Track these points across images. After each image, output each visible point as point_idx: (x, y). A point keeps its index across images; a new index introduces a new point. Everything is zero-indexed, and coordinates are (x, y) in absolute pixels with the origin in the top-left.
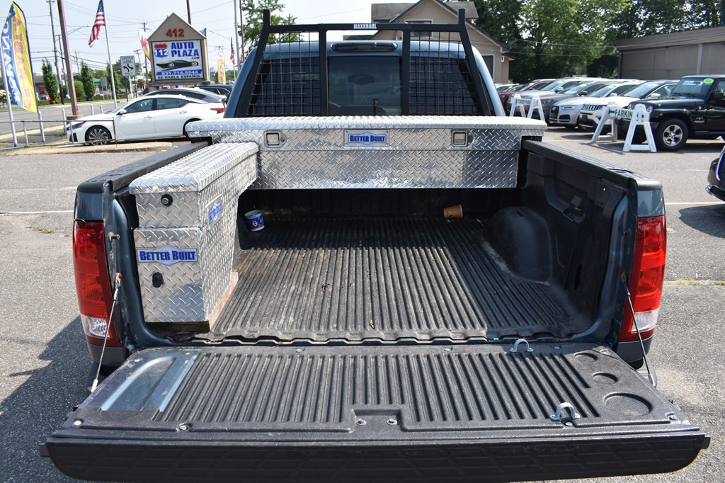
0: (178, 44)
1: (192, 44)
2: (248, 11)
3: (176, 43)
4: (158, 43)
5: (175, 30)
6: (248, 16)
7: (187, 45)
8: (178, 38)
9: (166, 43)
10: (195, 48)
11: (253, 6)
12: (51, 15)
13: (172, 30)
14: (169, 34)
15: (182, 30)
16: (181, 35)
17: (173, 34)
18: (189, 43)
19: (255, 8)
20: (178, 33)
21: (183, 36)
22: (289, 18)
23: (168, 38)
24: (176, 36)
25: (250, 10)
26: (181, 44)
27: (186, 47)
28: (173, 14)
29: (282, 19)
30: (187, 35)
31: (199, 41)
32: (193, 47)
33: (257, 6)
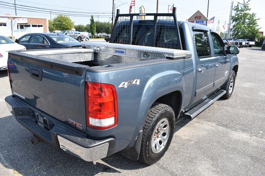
0: (198, 21)
1: (203, 21)
2: (236, 11)
3: (197, 21)
4: (191, 21)
5: (198, 16)
6: (236, 12)
7: (201, 22)
8: (199, 19)
9: (194, 21)
10: (204, 23)
11: (238, 9)
13: (197, 16)
14: (196, 18)
15: (200, 17)
16: (200, 18)
17: (197, 18)
18: (202, 22)
19: (239, 10)
20: (199, 17)
21: (200, 19)
22: (253, 14)
23: (195, 19)
24: (198, 18)
25: (237, 10)
26: (199, 21)
27: (201, 23)
28: (198, 11)
29: (250, 14)
30: (202, 18)
31: (206, 21)
32: (203, 23)
33: (240, 9)
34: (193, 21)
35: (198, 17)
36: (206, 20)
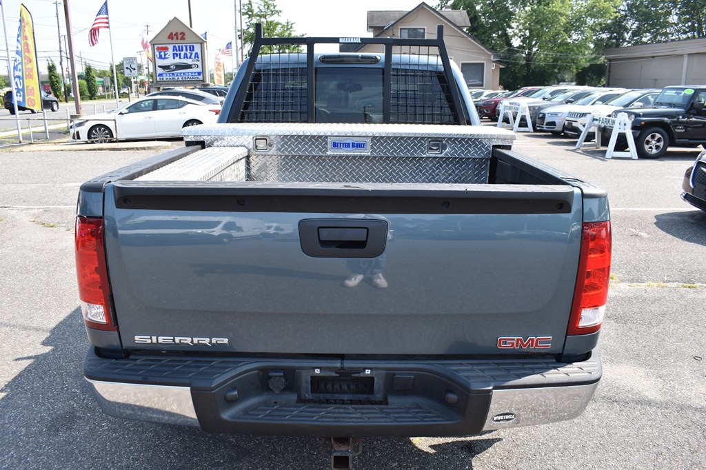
0: (179, 46)
1: (193, 47)
2: (248, 16)
3: (177, 45)
4: (160, 46)
6: (248, 20)
8: (179, 41)
9: (168, 46)
10: (196, 51)
11: (252, 11)
12: (57, 16)
13: (174, 34)
14: (171, 37)
15: (183, 34)
17: (175, 37)
18: (190, 46)
19: (255, 13)
20: (180, 36)
21: (184, 39)
22: (288, 23)
23: (170, 41)
24: (177, 39)
25: (250, 15)
26: (182, 46)
27: (187, 50)
28: (175, 18)
29: (280, 24)
30: (188, 38)
31: (200, 45)
32: (193, 50)
33: (256, 11)
34: (164, 46)
35: (176, 34)
36: (201, 43)
